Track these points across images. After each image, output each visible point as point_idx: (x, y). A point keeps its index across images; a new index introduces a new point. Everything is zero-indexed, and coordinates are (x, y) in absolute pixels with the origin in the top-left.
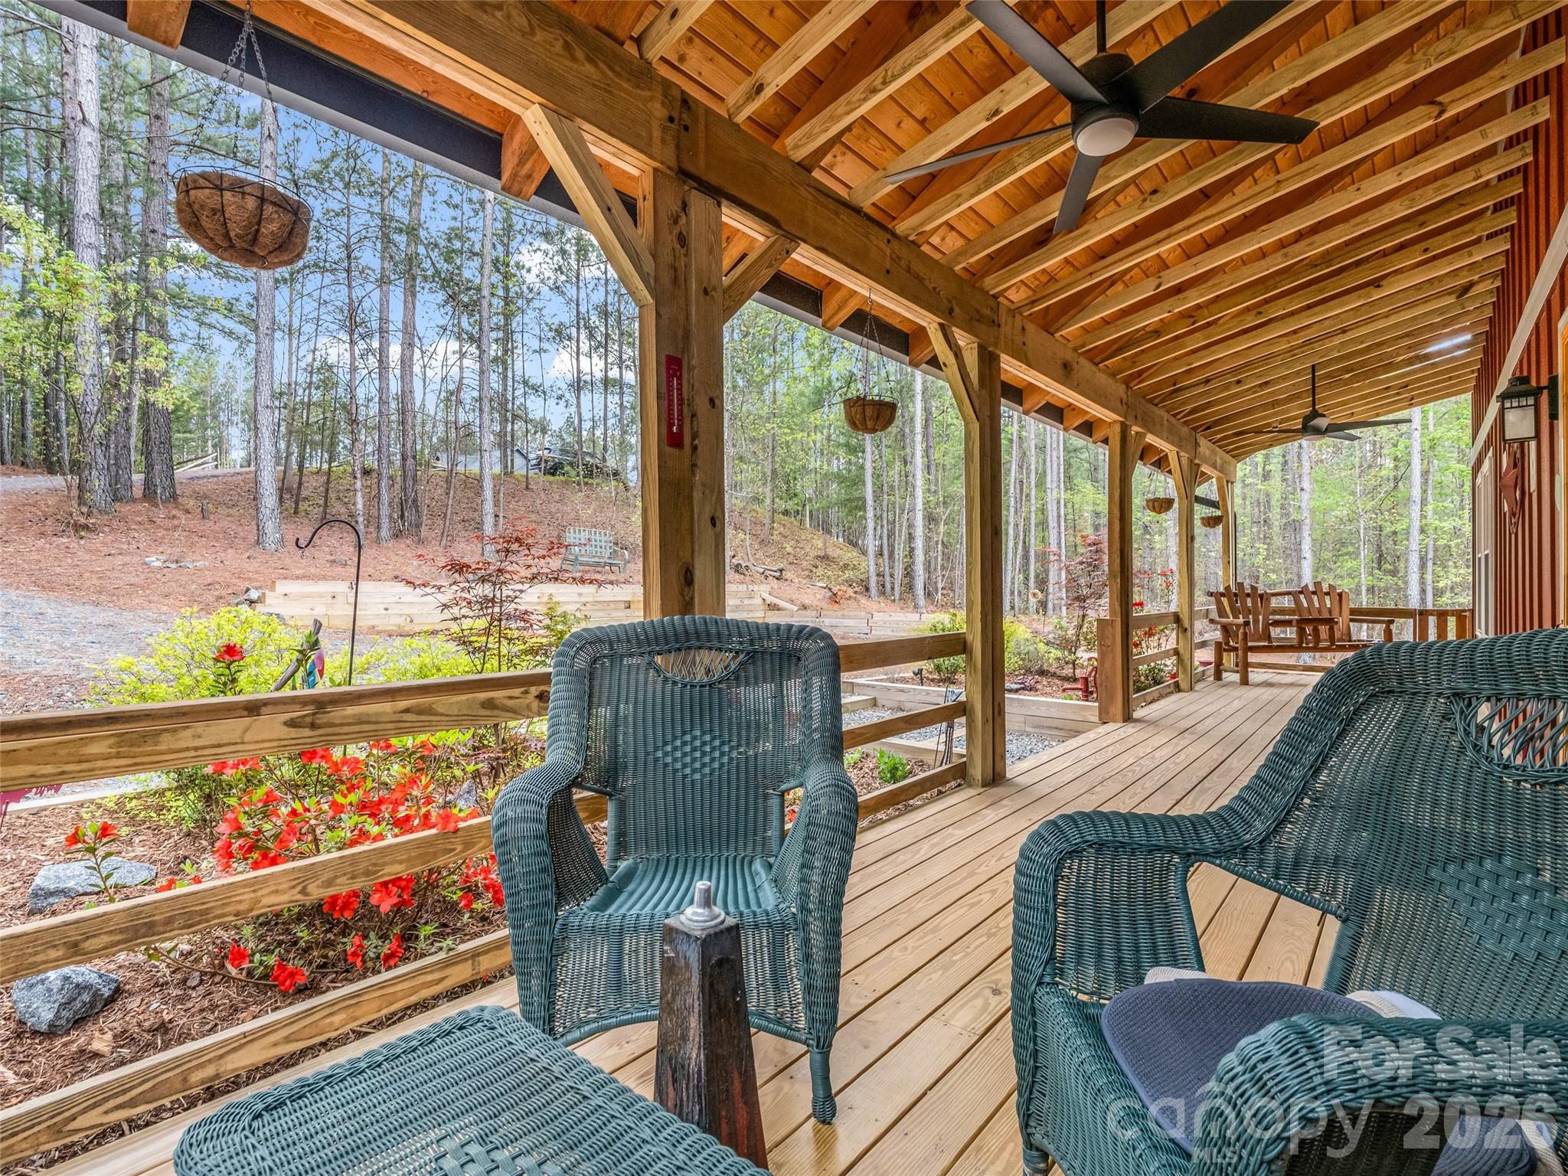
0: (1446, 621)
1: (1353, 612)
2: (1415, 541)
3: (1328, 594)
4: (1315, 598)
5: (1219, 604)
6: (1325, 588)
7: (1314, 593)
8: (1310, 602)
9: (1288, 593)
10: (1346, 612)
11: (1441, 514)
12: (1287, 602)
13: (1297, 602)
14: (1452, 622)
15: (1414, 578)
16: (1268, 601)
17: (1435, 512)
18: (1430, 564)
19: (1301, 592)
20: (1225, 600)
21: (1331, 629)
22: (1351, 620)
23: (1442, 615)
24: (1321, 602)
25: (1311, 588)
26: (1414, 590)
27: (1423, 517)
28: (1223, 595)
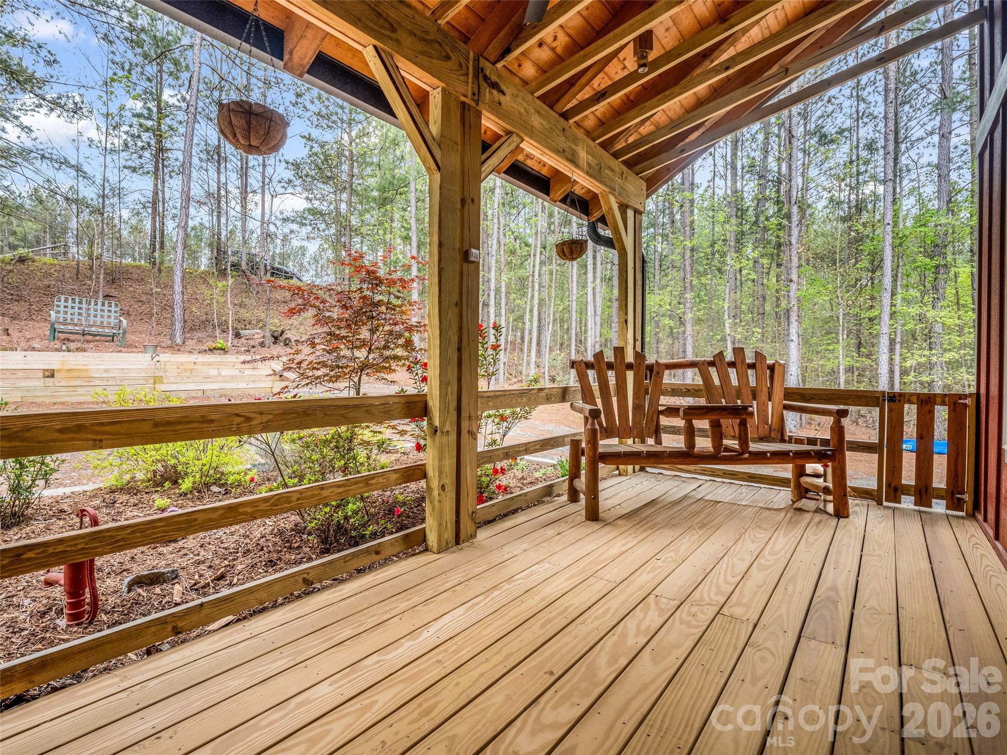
0: (931, 412)
1: (790, 394)
2: (885, 328)
3: (752, 366)
4: (733, 373)
5: (582, 378)
6: (750, 359)
7: (732, 364)
8: (725, 378)
9: (692, 365)
10: (778, 394)
11: (908, 302)
12: (691, 377)
13: (706, 378)
14: (941, 413)
15: (884, 358)
16: (660, 375)
17: (904, 299)
18: (898, 346)
19: (712, 364)
20: (591, 374)
21: (743, 424)
22: (786, 407)
23: (926, 402)
24: (743, 377)
25: (729, 356)
26: (884, 369)
27: (892, 305)
28: (589, 366)
